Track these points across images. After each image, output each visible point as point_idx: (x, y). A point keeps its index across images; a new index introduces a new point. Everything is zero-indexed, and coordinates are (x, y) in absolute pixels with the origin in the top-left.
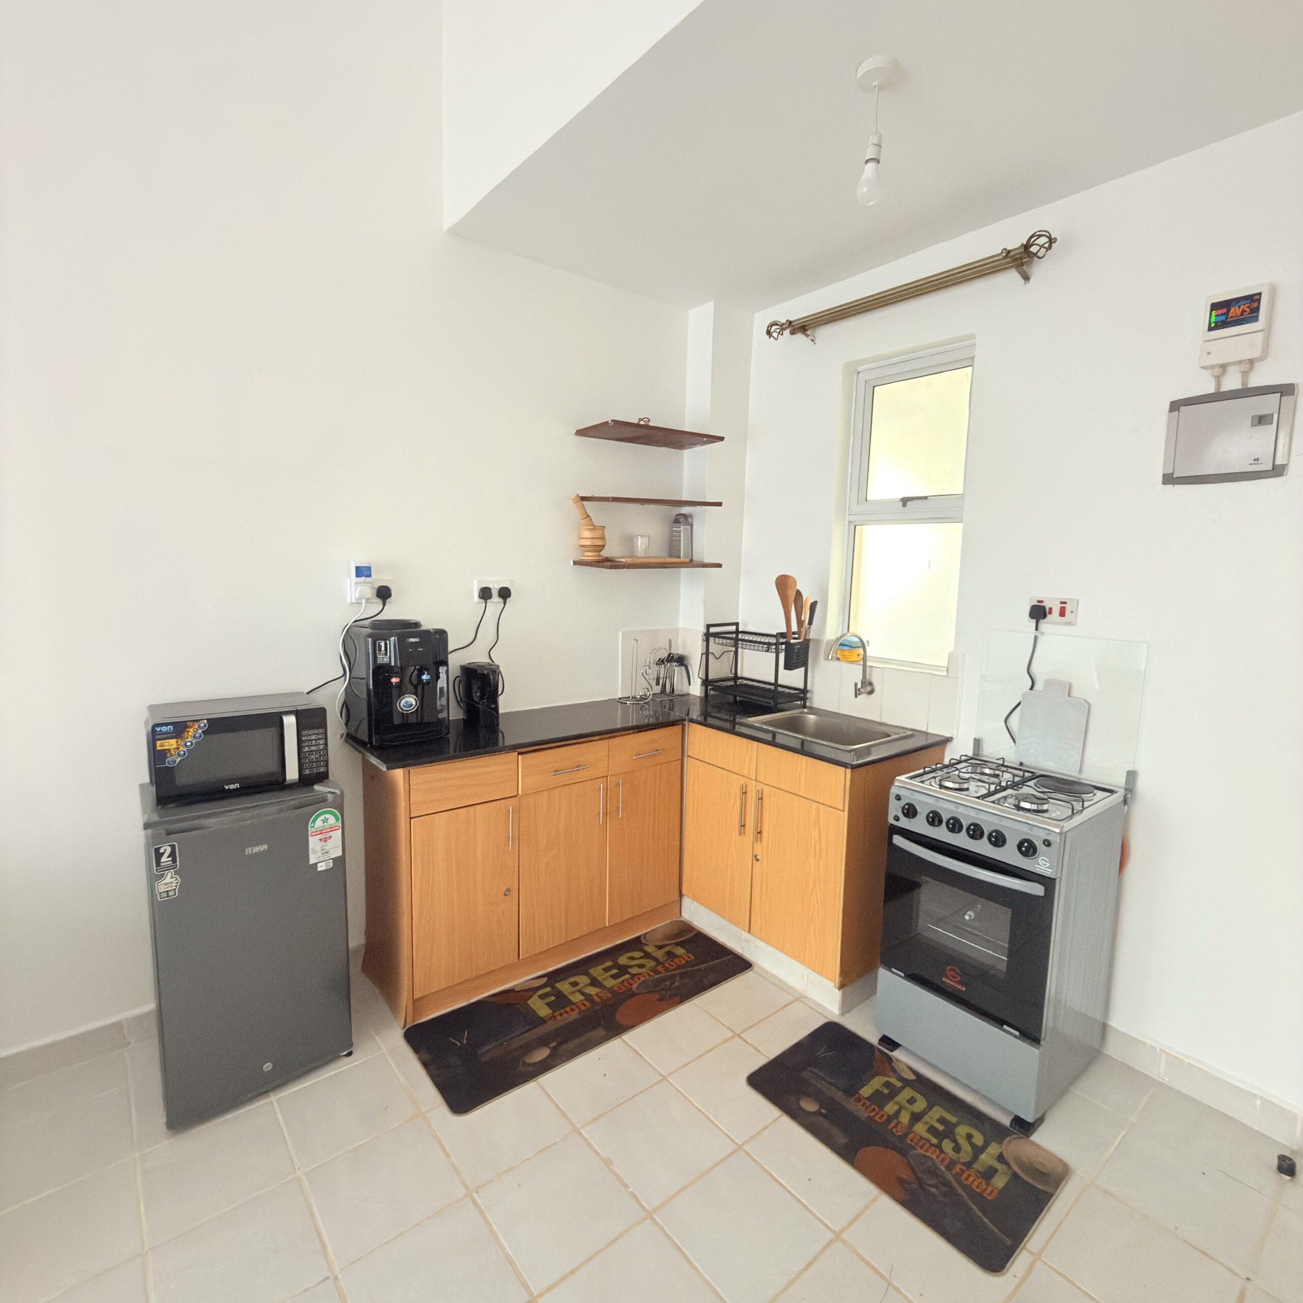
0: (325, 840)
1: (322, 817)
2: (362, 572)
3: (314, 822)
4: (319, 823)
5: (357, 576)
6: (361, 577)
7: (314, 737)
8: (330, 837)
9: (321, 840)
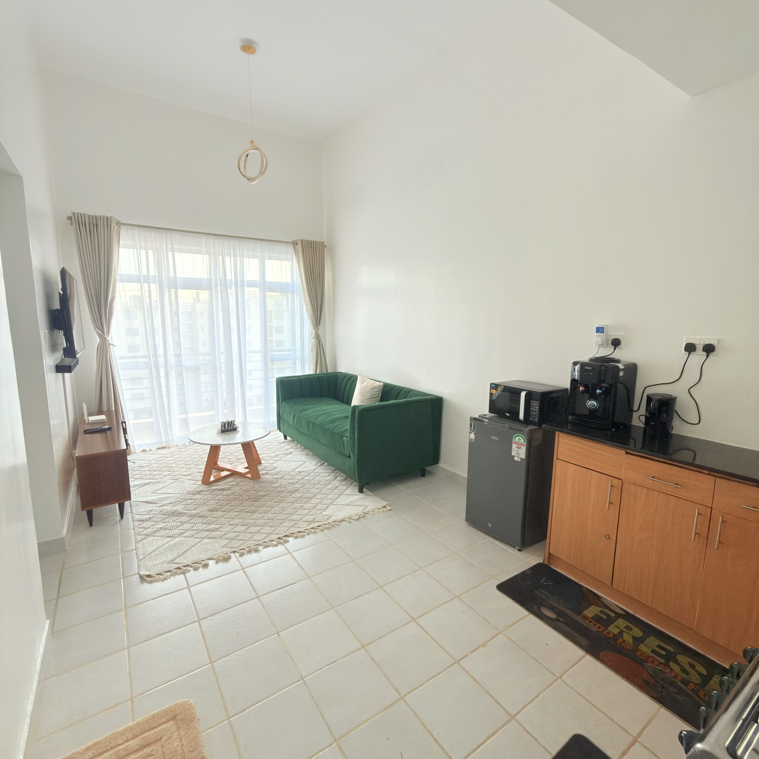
0: (519, 448)
1: (518, 437)
2: (600, 330)
3: (515, 438)
4: (517, 439)
5: (596, 332)
6: (598, 333)
7: (535, 404)
8: (521, 448)
9: (517, 447)
